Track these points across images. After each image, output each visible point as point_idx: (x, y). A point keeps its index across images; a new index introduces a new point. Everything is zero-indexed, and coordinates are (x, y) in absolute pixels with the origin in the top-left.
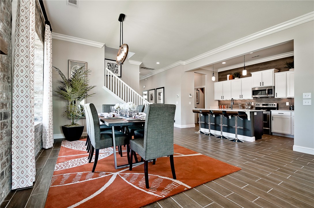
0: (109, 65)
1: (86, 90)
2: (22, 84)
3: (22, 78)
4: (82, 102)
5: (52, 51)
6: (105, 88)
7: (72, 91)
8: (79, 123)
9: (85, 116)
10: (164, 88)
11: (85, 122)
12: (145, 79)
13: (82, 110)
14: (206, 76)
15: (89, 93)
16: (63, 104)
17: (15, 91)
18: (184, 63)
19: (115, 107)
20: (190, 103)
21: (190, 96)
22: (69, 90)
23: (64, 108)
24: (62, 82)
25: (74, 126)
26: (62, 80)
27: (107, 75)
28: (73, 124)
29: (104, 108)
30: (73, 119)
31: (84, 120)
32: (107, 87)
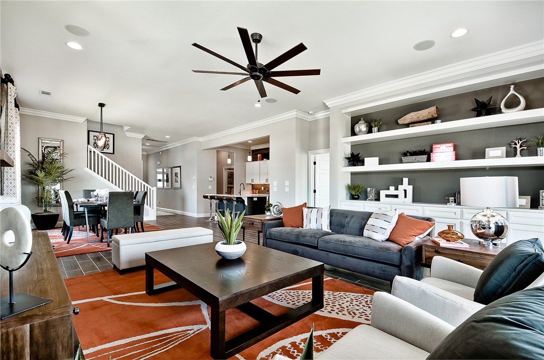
0: (95, 138)
1: (62, 173)
2: (11, 178)
3: (10, 174)
4: (58, 187)
5: (21, 132)
6: (88, 170)
7: (45, 176)
8: (53, 211)
9: (61, 204)
10: (180, 167)
11: (61, 209)
12: (159, 152)
13: (56, 196)
14: (235, 154)
15: (65, 177)
16: (32, 189)
17: (6, 183)
18: (201, 139)
19: (95, 193)
20: (210, 187)
21: (210, 179)
22: (41, 175)
23: (33, 194)
24: (31, 164)
25: (47, 214)
26: (31, 162)
27: (91, 152)
28: (46, 211)
29: (85, 193)
30: (46, 206)
31: (59, 207)
32: (91, 169)
